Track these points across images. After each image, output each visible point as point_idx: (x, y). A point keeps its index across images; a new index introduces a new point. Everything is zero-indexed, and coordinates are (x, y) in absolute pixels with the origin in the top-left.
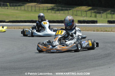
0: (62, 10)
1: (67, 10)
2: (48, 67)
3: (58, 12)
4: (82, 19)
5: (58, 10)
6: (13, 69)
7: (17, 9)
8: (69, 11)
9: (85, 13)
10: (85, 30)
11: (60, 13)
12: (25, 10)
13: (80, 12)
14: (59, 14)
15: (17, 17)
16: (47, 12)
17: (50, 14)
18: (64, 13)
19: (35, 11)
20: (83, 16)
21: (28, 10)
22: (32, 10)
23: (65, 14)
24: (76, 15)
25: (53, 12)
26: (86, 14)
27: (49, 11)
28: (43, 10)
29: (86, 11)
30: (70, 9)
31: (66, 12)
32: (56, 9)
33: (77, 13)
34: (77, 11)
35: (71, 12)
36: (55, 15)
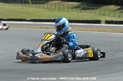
0: (88, 9)
1: (94, 9)
2: (70, 70)
3: (84, 11)
4: (109, 19)
5: (84, 9)
6: (32, 72)
7: (40, 7)
8: (96, 10)
9: (114, 12)
10: (112, 31)
11: (86, 12)
12: (48, 8)
13: (108, 11)
14: (85, 14)
15: (39, 16)
16: (72, 10)
17: (76, 13)
18: (90, 12)
19: (59, 9)
20: (111, 15)
21: (51, 8)
22: (55, 8)
23: (92, 13)
24: (104, 15)
25: (79, 11)
26: (115, 14)
27: (75, 10)
28: (68, 8)
29: (114, 11)
30: (98, 8)
31: (93, 11)
32: (82, 8)
33: (104, 13)
34: (105, 10)
35: (97, 11)
36: (80, 14)
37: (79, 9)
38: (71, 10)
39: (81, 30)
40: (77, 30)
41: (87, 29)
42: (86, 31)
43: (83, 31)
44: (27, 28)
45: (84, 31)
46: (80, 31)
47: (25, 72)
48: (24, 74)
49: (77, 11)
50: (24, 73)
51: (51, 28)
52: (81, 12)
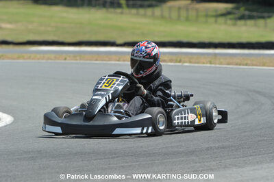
0: (251, 17)
1: (263, 17)
3: (241, 22)
5: (242, 18)
7: (145, 15)
8: (268, 20)
11: (245, 25)
12: (162, 17)
14: (244, 28)
16: (216, 22)
17: (223, 27)
18: (256, 25)
19: (187, 19)
21: (170, 17)
22: (179, 16)
25: (229, 22)
27: (221, 20)
28: (207, 16)
30: (271, 14)
31: (261, 22)
37: (231, 19)
38: (212, 20)
39: (237, 64)
40: (228, 64)
41: (249, 62)
42: (246, 65)
43: (240, 65)
44: (118, 61)
45: (243, 65)
46: (235, 66)
47: (117, 157)
48: (115, 159)
49: (225, 23)
50: (114, 157)
51: (171, 61)
52: (235, 25)
